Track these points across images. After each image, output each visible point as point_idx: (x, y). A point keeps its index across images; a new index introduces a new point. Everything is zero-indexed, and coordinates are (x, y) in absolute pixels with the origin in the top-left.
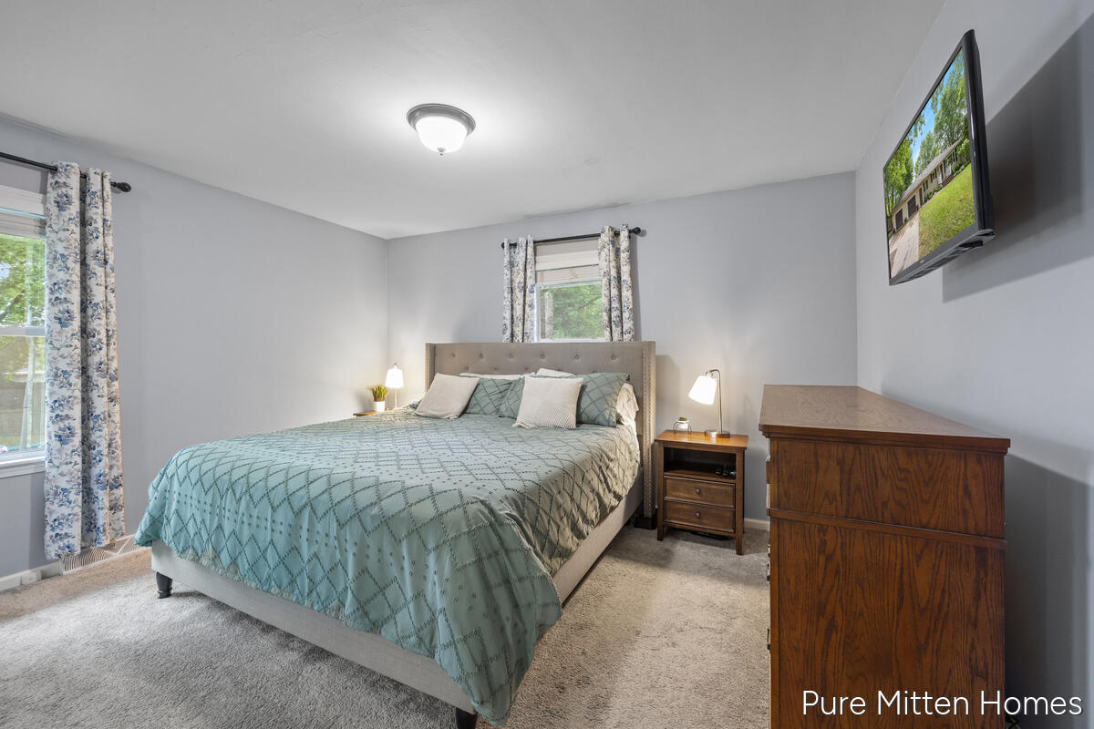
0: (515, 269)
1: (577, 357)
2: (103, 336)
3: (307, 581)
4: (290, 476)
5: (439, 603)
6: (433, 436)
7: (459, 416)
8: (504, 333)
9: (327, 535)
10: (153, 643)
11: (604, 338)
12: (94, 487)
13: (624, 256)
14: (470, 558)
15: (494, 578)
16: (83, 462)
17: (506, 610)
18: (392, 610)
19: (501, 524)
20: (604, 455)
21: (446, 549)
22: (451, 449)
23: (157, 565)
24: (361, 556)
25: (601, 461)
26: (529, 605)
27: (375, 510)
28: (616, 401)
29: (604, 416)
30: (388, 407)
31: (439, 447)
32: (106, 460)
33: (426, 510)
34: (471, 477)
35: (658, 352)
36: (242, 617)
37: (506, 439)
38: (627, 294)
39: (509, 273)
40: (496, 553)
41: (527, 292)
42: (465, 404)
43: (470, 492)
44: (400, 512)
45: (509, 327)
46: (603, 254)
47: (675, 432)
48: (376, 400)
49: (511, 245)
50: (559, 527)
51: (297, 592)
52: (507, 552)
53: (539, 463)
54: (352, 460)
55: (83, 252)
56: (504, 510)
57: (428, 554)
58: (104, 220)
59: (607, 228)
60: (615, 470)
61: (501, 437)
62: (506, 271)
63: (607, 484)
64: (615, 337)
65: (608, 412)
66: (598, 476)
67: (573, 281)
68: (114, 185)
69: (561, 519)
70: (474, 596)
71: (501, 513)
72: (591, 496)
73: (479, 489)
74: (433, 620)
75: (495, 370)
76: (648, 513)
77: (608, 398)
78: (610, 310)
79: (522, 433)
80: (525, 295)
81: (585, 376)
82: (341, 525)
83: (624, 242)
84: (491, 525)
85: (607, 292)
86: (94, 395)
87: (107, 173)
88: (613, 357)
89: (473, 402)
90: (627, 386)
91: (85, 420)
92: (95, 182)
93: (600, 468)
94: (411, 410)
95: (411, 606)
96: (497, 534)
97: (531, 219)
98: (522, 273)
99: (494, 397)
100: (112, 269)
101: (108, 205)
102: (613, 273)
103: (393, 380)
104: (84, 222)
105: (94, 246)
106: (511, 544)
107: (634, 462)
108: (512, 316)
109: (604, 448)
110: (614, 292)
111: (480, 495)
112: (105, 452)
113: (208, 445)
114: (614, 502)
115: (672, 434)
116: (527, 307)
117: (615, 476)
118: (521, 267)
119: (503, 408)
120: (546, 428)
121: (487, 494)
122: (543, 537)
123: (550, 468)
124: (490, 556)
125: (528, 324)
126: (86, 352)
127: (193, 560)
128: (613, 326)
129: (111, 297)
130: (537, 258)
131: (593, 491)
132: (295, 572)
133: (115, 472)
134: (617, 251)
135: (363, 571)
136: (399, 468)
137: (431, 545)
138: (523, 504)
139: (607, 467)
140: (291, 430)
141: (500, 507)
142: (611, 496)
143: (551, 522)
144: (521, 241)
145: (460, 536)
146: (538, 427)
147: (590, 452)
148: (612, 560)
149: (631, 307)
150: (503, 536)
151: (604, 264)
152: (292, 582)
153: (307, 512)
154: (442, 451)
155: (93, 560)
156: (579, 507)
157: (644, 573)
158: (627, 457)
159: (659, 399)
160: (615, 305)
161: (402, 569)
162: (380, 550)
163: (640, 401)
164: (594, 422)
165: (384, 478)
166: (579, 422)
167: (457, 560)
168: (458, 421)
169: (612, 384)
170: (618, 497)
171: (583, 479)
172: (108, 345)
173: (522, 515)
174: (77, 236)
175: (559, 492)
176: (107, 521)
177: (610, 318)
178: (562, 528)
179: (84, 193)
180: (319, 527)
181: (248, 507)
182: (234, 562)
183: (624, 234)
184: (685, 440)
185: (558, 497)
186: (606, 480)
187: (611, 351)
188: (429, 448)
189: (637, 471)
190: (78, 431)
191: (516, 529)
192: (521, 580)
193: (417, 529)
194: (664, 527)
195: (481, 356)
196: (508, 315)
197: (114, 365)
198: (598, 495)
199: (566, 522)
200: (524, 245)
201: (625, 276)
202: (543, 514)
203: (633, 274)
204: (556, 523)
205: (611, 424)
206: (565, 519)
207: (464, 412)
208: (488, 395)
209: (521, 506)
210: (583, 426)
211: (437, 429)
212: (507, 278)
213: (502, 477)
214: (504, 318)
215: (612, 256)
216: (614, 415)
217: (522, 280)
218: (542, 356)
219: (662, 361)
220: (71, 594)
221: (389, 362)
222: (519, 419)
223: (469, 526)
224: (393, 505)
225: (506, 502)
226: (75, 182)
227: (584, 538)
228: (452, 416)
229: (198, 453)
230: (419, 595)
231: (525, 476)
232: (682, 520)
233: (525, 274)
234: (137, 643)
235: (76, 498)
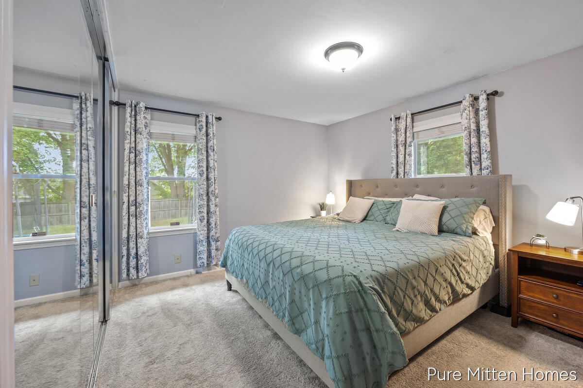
0: (399, 133)
1: (442, 187)
2: (213, 180)
3: (271, 299)
4: (267, 246)
5: (327, 331)
6: (342, 232)
7: (362, 222)
8: (392, 173)
9: (279, 278)
10: (222, 310)
11: (465, 173)
12: (211, 240)
13: (483, 114)
14: (344, 310)
15: (359, 326)
16: (208, 230)
17: (366, 348)
18: (305, 326)
19: (365, 292)
20: (457, 256)
21: (332, 300)
22: (349, 240)
23: (227, 276)
24: (292, 293)
25: (455, 262)
26: (383, 349)
27: (299, 270)
28: (473, 218)
29: (461, 229)
30: (328, 213)
31: (343, 239)
32: (214, 230)
33: (323, 276)
34: (353, 259)
35: (514, 183)
36: (251, 308)
37: (385, 237)
38: (485, 141)
39: (395, 136)
40: (362, 310)
41: (407, 146)
42: (365, 214)
43: (349, 269)
44: (310, 273)
45: (395, 169)
46: (464, 114)
47: (531, 245)
48: (321, 210)
49: (396, 118)
50: (413, 302)
51: (268, 303)
52: (369, 310)
53: (403, 256)
54: (296, 241)
55: (207, 147)
56: (369, 284)
57: (322, 301)
58: (213, 133)
59: (467, 96)
60: (469, 268)
61: (382, 236)
62: (393, 135)
63: (460, 278)
64: (475, 172)
65: (465, 226)
66: (451, 271)
67: (440, 136)
68: (216, 118)
69: (415, 296)
70: (345, 333)
71: (365, 285)
72: (444, 284)
73: (355, 267)
74: (323, 340)
75: (386, 195)
76: (504, 302)
77: (465, 216)
78: (470, 154)
79: (398, 235)
80: (405, 149)
81: (447, 200)
82: (284, 275)
83: (482, 103)
84: (359, 291)
85: (468, 141)
86: (211, 203)
87: (214, 114)
88: (472, 187)
89: (370, 213)
90: (483, 207)
91: (208, 213)
92: (210, 117)
93: (453, 265)
94: (336, 216)
95: (313, 326)
96: (363, 298)
97: (408, 100)
98: (403, 135)
99: (382, 211)
100: (216, 153)
101: (214, 127)
102: (473, 127)
103: (330, 200)
104: (207, 135)
105: (210, 144)
106: (372, 307)
107: (488, 264)
108: (397, 162)
109: (458, 251)
110: (474, 140)
111: (354, 271)
112: (214, 227)
113: (244, 227)
114: (467, 291)
115: (529, 247)
116: (407, 155)
117: (468, 273)
118: (403, 131)
119: (388, 218)
120: (416, 233)
121: (359, 272)
122: (400, 307)
123: (408, 261)
124: (357, 311)
125: (407, 167)
126: (208, 186)
127: (235, 277)
128: (473, 165)
129: (216, 164)
130: (414, 124)
131: (446, 280)
132: (267, 293)
133: (218, 235)
134: (477, 112)
135: (293, 301)
136: (316, 249)
137: (324, 296)
138: (384, 282)
139: (460, 266)
140: (277, 223)
141: (366, 282)
142: (464, 286)
143: (406, 297)
144: (403, 115)
145: (340, 294)
146: (410, 232)
147: (445, 253)
148: (466, 331)
149: (489, 150)
150: (368, 301)
151: (465, 122)
152: (266, 298)
153: (272, 265)
154: (343, 241)
155: (211, 270)
156: (432, 290)
157: (496, 349)
158: (481, 259)
159: (515, 219)
160: (474, 149)
161: (310, 305)
162: (300, 292)
163: (496, 219)
164: (453, 232)
165: (306, 253)
166: (441, 231)
167: (337, 308)
168: (360, 224)
169: (470, 206)
170: (473, 289)
171: (436, 271)
172: (215, 183)
173: (382, 289)
174: (205, 141)
175: (415, 278)
176: (215, 255)
177: (470, 159)
178: (416, 302)
179: (207, 123)
180: (276, 273)
181: (251, 258)
182: (247, 282)
183: (483, 98)
184: (543, 253)
185: (413, 281)
186: (458, 274)
187: (470, 183)
188: (337, 239)
189: (491, 270)
190: (206, 218)
191: (376, 298)
192: (377, 331)
193: (317, 285)
194: (518, 317)
195: (377, 186)
196: (394, 161)
197: (217, 191)
198: (451, 284)
199: (420, 299)
200: (405, 117)
201: (484, 128)
202: (400, 291)
203: (492, 126)
204: (410, 298)
205: (467, 234)
206: (419, 297)
207: (365, 219)
208: (379, 210)
209: (382, 283)
210: (443, 234)
211: (346, 228)
212: (393, 139)
213: (372, 262)
214: (392, 163)
215: (472, 115)
216: (470, 228)
217: (404, 139)
218: (417, 186)
219: (517, 190)
220: (203, 282)
221: (329, 190)
222: (398, 227)
223: (346, 289)
224: (307, 269)
225: (370, 279)
226: (204, 119)
227: (437, 312)
228: (357, 221)
229: (239, 231)
230: (317, 322)
231: (388, 264)
232: (537, 316)
233: (406, 135)
234: (217, 307)
235: (205, 244)
